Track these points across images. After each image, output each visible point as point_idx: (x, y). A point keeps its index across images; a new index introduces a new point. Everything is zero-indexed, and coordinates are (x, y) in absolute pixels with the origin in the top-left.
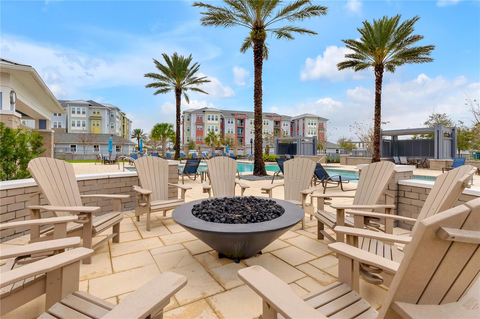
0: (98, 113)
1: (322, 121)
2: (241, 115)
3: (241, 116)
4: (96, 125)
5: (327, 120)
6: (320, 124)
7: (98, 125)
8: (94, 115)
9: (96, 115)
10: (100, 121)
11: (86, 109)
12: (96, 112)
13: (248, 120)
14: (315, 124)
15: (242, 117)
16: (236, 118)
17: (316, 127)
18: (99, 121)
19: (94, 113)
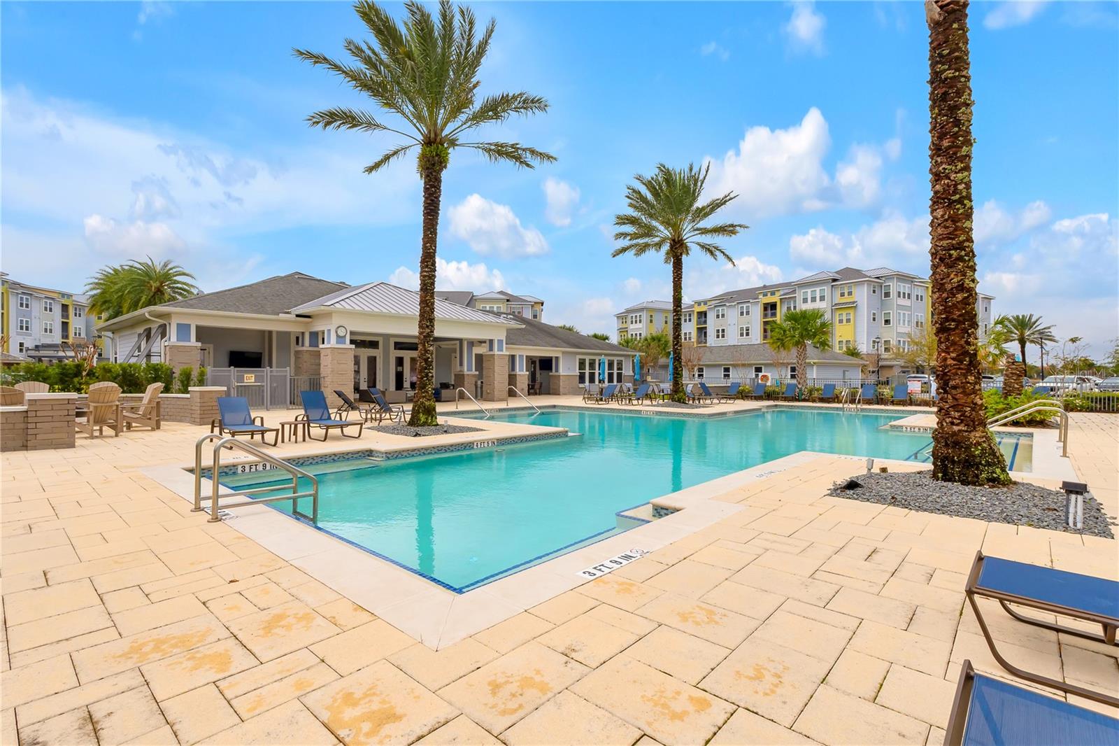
0: (850, 293)
4: (845, 321)
7: (848, 320)
8: (843, 300)
9: (846, 299)
10: (853, 310)
11: (827, 289)
12: (846, 292)
18: (852, 312)
19: (842, 295)
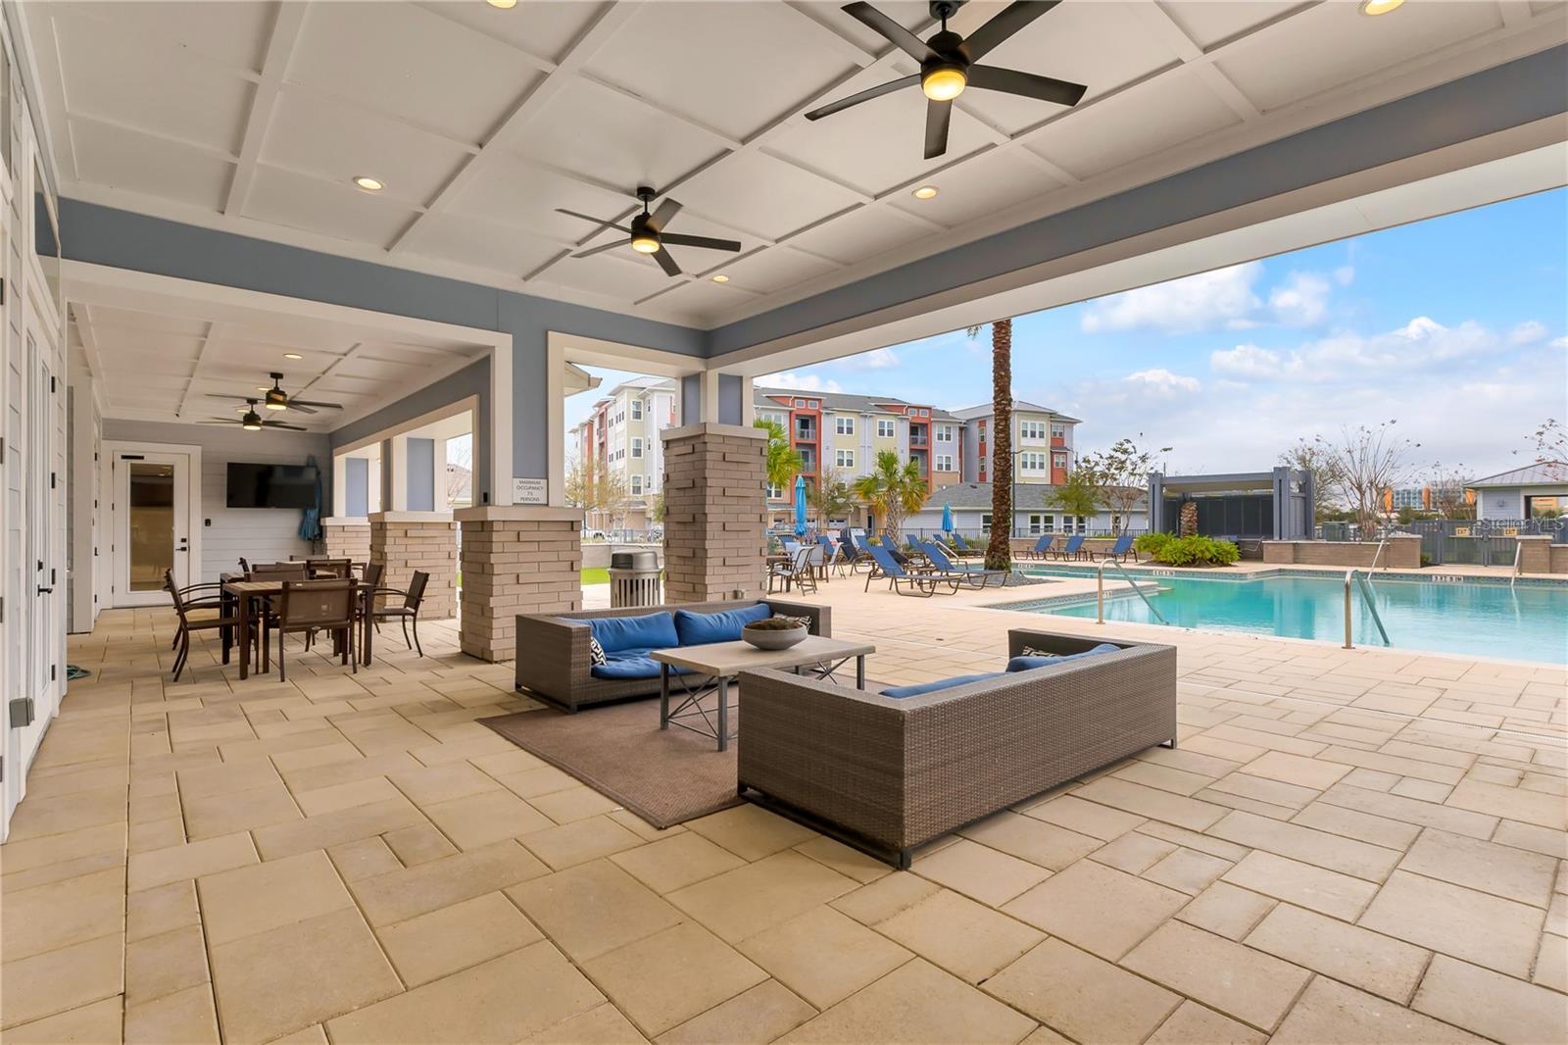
1: (1060, 424)
2: (807, 403)
3: (807, 406)
5: (1072, 422)
6: (1055, 433)
13: (831, 417)
14: (1042, 435)
15: (811, 408)
16: (791, 412)
17: (1043, 443)
